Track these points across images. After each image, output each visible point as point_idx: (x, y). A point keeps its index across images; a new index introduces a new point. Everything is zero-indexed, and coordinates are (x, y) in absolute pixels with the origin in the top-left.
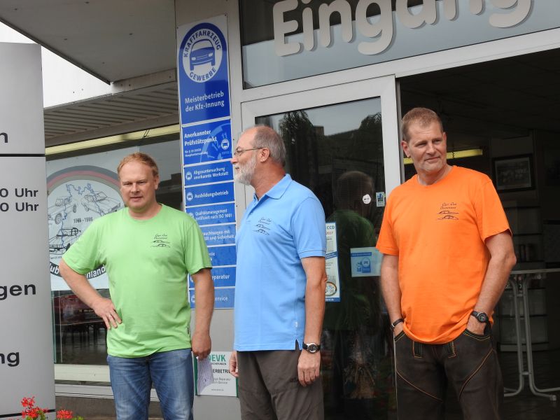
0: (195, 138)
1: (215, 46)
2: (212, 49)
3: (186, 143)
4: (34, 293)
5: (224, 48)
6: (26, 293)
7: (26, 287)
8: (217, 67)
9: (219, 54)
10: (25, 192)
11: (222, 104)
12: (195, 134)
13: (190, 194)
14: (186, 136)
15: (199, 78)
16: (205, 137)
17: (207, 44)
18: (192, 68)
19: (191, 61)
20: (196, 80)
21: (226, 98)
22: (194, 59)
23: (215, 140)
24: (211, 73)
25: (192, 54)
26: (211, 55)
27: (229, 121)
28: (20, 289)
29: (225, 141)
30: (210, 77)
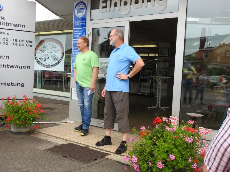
0: (76, 32)
1: (84, 8)
2: (83, 9)
3: (74, 33)
4: (29, 68)
5: (86, 9)
6: (27, 68)
7: (27, 67)
8: (84, 14)
9: (85, 10)
10: (29, 42)
11: (84, 24)
12: (76, 31)
13: (74, 47)
14: (74, 32)
15: (79, 16)
16: (79, 32)
17: (82, 7)
18: (77, 13)
19: (77, 12)
20: (78, 17)
21: (85, 23)
22: (78, 11)
23: (81, 33)
24: (82, 15)
25: (78, 10)
26: (82, 10)
27: (86, 29)
28: (26, 67)
29: (84, 34)
30: (82, 16)
